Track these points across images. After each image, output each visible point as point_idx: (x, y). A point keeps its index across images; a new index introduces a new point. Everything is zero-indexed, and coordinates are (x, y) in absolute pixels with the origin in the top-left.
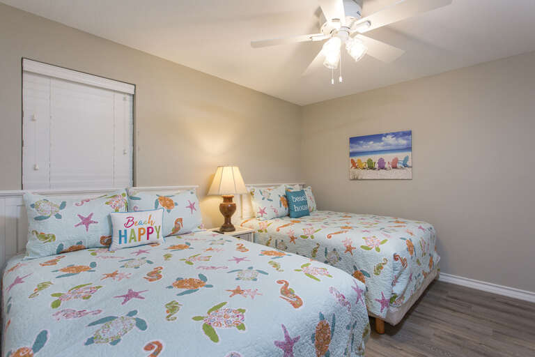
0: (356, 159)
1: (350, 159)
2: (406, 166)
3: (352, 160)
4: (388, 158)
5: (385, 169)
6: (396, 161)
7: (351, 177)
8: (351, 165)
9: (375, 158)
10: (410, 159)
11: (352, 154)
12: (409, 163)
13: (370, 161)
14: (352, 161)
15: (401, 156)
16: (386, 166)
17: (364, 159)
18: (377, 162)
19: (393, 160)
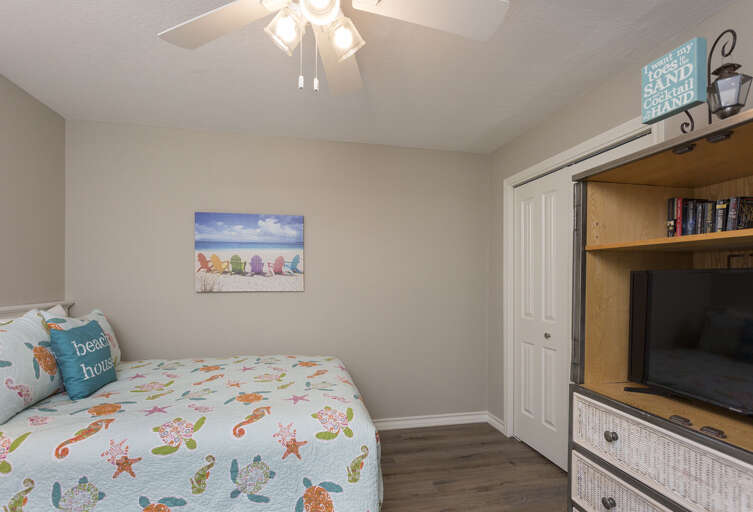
0: (208, 254)
1: (197, 252)
2: (295, 271)
3: (200, 256)
4: (269, 256)
5: (264, 274)
6: (280, 262)
7: (199, 287)
8: (198, 265)
9: (246, 255)
10: (301, 261)
11: (199, 244)
12: (300, 267)
13: (236, 260)
14: (202, 258)
15: (289, 254)
16: (265, 269)
17: (225, 255)
18: (250, 261)
19: (277, 261)
